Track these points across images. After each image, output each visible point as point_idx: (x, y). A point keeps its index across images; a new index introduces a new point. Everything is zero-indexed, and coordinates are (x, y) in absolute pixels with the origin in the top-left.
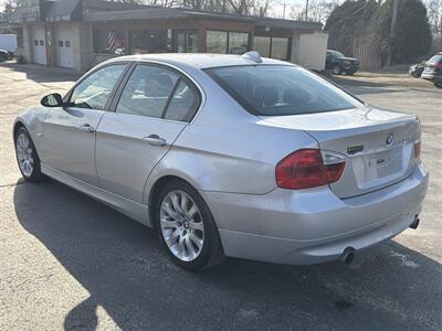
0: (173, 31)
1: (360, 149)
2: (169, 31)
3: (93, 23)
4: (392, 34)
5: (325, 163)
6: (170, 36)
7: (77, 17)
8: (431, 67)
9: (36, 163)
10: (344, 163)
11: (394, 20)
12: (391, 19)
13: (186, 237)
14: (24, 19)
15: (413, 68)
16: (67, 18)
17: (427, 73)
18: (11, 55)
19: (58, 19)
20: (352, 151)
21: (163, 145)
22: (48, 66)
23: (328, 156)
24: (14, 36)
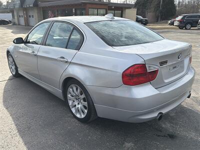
0: (75, 10)
1: (166, 62)
2: (74, 9)
3: (43, 7)
4: (161, 8)
5: (148, 71)
6: (74, 11)
7: (36, 5)
8: (178, 21)
9: (16, 68)
10: (158, 70)
11: (161, 3)
12: (160, 2)
13: (79, 106)
14: (14, 7)
15: (169, 22)
16: (32, 6)
17: (176, 23)
18: (10, 22)
19: (28, 6)
20: (162, 64)
21: (67, 62)
22: (25, 26)
23: (149, 67)
24: (11, 14)
